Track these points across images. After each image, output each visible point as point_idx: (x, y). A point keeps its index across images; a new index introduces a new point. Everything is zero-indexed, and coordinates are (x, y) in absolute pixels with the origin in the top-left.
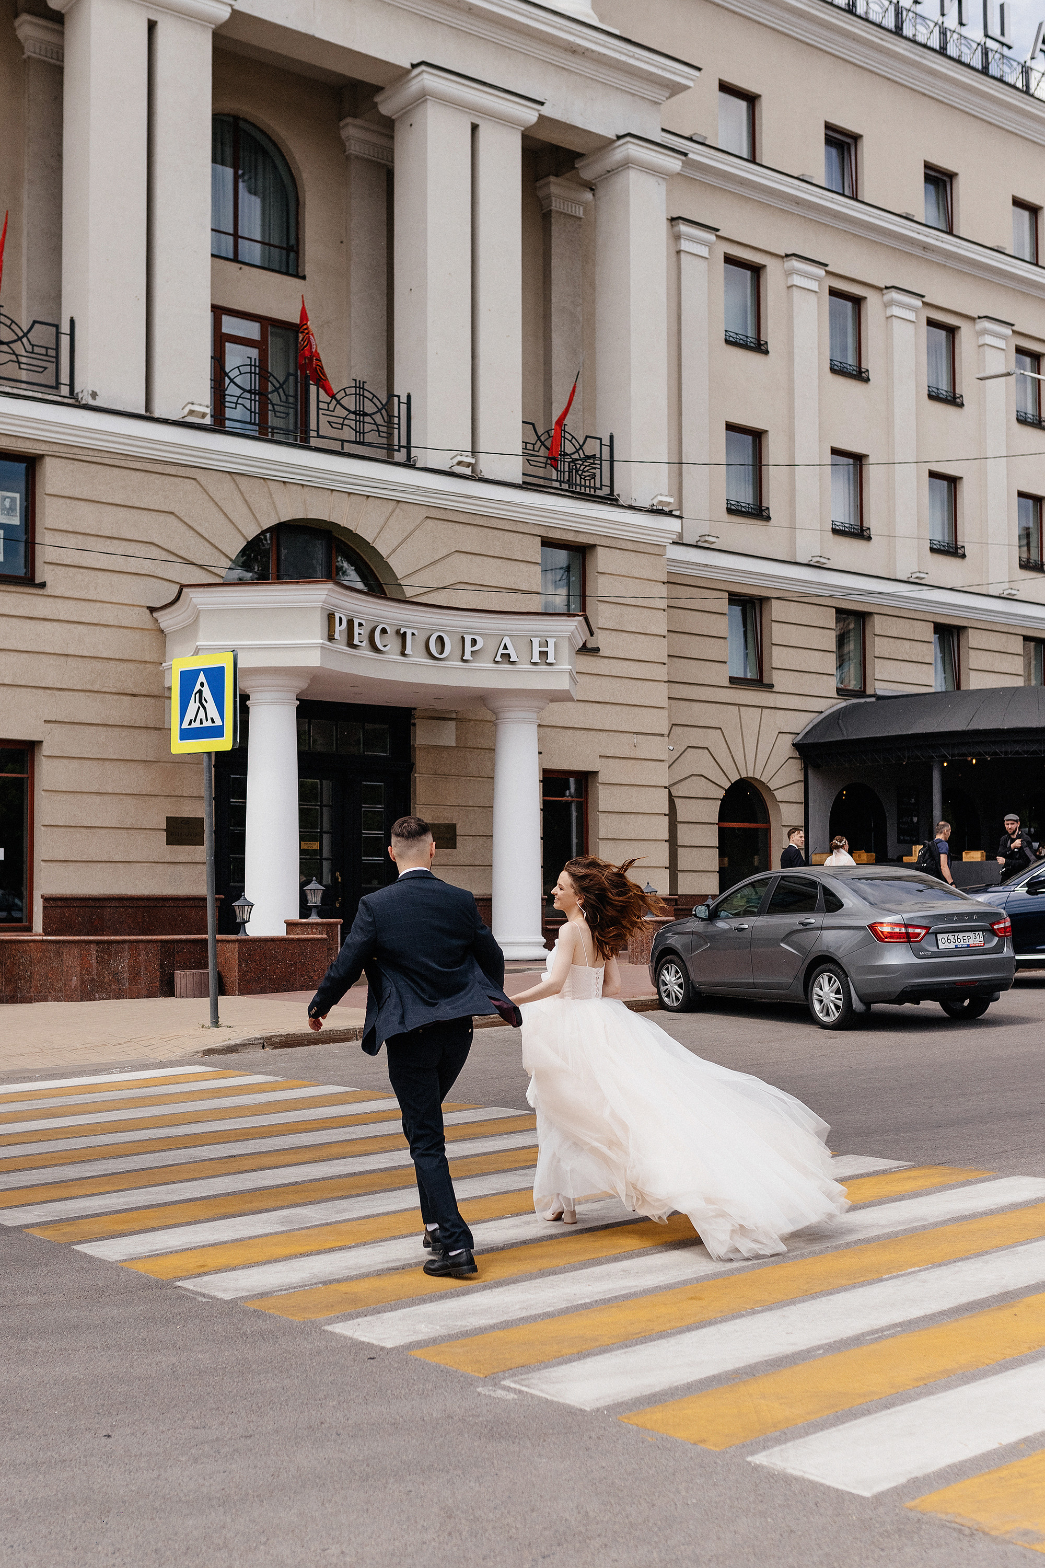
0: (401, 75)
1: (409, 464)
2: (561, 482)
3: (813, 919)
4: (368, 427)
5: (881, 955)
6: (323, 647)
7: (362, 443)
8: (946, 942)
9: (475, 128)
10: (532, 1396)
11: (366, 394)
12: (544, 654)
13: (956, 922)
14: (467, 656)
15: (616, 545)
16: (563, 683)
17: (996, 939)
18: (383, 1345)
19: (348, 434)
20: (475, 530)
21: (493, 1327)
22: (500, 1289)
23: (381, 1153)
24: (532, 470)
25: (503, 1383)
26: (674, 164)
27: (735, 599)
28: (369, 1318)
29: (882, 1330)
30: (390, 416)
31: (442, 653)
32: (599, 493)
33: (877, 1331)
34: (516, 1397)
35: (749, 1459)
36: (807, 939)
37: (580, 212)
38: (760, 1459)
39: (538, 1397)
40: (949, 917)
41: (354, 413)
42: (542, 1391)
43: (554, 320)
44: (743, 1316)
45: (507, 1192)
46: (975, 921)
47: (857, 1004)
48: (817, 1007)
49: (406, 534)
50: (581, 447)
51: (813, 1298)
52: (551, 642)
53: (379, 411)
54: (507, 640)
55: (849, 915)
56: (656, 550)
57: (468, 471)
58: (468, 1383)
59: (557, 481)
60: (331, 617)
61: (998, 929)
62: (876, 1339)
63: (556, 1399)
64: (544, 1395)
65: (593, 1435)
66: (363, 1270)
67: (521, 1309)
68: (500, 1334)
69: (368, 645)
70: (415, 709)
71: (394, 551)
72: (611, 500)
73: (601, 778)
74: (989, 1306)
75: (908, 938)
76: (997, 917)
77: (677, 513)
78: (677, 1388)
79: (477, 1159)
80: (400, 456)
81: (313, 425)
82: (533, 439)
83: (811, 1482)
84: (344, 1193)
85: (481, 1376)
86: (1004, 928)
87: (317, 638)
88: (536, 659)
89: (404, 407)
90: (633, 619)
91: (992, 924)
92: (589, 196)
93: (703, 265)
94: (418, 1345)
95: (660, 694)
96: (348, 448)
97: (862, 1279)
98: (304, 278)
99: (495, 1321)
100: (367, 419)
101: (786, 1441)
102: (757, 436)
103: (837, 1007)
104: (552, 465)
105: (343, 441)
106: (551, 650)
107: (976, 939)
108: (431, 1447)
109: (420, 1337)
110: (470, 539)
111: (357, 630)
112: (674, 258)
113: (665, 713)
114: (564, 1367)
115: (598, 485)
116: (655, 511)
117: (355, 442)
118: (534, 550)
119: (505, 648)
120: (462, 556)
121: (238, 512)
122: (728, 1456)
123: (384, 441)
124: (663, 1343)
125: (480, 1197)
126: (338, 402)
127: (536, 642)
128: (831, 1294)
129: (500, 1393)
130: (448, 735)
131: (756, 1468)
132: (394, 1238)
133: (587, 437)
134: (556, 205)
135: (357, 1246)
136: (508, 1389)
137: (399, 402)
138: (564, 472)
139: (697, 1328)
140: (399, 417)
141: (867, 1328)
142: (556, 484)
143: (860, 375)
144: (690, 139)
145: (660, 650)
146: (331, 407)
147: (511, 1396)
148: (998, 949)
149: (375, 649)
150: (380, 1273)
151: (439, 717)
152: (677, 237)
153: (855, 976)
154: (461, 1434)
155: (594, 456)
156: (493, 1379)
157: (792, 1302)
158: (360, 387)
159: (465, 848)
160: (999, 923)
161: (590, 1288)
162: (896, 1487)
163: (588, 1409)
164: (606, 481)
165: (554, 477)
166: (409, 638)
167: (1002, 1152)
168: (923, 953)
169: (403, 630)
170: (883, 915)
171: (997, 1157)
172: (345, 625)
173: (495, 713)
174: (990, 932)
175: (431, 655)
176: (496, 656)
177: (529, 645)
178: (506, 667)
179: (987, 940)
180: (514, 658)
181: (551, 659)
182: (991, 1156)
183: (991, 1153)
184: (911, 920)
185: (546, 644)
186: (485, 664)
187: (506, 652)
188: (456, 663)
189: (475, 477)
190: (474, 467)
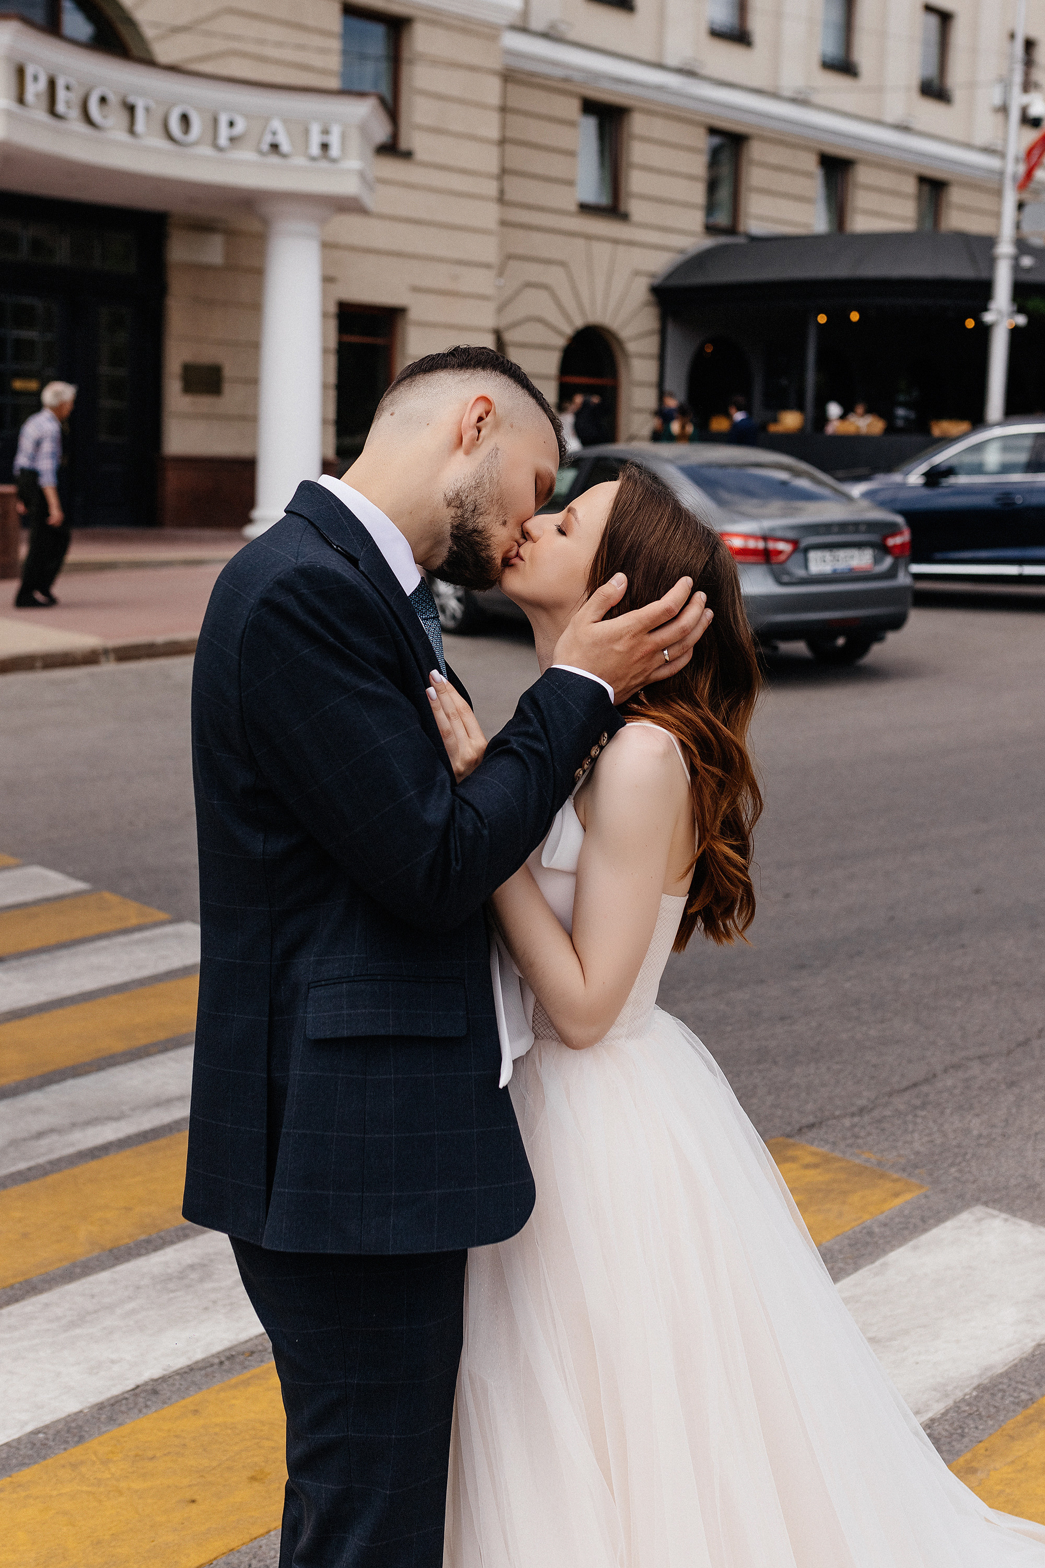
6: (9, 114)
8: (820, 563)
12: (325, 147)
13: (836, 534)
14: (223, 141)
15: (440, 20)
16: (348, 186)
17: (888, 561)
27: (590, 107)
31: (186, 133)
40: (827, 528)
46: (862, 533)
52: (335, 130)
54: (276, 124)
56: (489, 33)
60: (20, 72)
61: (895, 546)
69: (79, 116)
70: (168, 214)
73: (414, 314)
75: (766, 557)
76: (891, 529)
86: (903, 545)
88: (315, 150)
91: (885, 538)
95: (489, 215)
106: (335, 141)
107: (861, 560)
111: (61, 94)
113: (495, 241)
118: (332, 19)
119: (274, 133)
127: (315, 129)
130: (213, 252)
145: (489, 160)
148: (891, 574)
149: (87, 119)
151: (201, 226)
159: (231, 396)
160: (894, 535)
166: (140, 114)
167: (926, 1081)
168: (786, 578)
169: (131, 99)
170: (734, 522)
171: (918, 1102)
172: (42, 84)
173: (266, 222)
174: (882, 549)
175: (170, 137)
176: (259, 142)
177: (307, 132)
178: (274, 160)
179: (877, 561)
180: (285, 147)
181: (335, 151)
182: (907, 1096)
183: (905, 1083)
184: (773, 529)
185: (326, 132)
186: (246, 154)
187: (274, 142)
188: (207, 151)
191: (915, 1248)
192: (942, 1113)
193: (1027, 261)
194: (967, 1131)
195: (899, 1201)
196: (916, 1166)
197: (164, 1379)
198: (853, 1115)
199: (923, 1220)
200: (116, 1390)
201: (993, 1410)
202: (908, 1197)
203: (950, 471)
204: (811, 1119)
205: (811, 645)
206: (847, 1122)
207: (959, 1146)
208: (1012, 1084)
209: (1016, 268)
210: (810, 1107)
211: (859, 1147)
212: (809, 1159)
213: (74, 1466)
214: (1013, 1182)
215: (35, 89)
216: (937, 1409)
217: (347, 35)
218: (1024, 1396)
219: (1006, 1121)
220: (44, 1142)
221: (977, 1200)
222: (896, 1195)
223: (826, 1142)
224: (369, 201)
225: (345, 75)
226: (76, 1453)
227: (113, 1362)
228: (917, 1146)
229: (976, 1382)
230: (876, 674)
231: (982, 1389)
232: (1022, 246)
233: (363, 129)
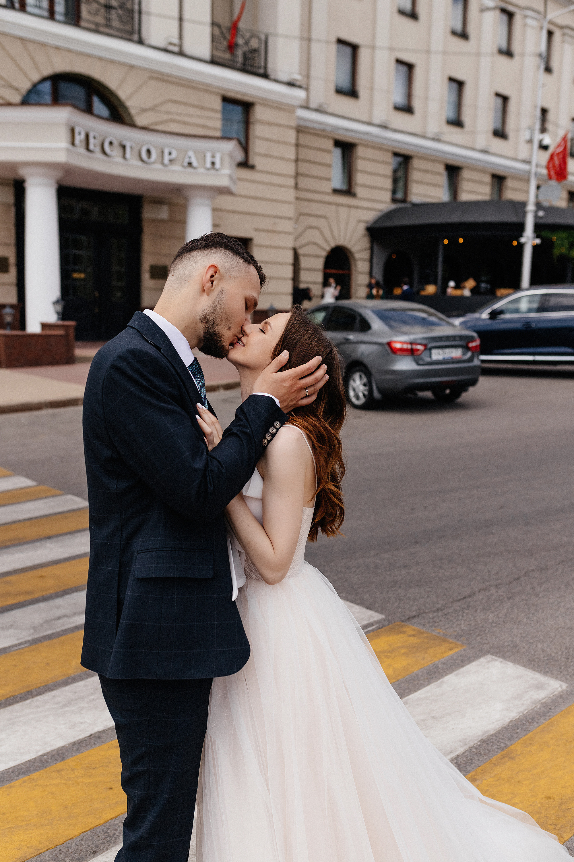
1: (141, 42)
2: (236, 63)
3: (351, 337)
4: (113, 17)
5: (393, 362)
6: (68, 150)
7: (110, 27)
8: (437, 355)
12: (213, 163)
13: (444, 341)
14: (166, 161)
15: (267, 103)
16: (223, 181)
17: (469, 354)
19: (101, 19)
20: (182, 88)
24: (216, 53)
27: (338, 143)
31: (149, 158)
32: (259, 71)
36: (348, 348)
40: (440, 339)
41: (105, 6)
46: (457, 341)
47: (376, 394)
48: (352, 394)
49: (136, 87)
50: (249, 41)
52: (218, 156)
53: (121, 7)
54: (191, 153)
55: (375, 334)
56: (290, 109)
57: (176, 49)
59: (233, 62)
60: (73, 131)
61: (473, 347)
69: (100, 151)
70: (142, 196)
71: (129, 97)
72: (265, 76)
73: (256, 241)
75: (412, 352)
76: (471, 339)
77: (305, 87)
80: (136, 37)
82: (219, 33)
86: (476, 346)
87: (64, 143)
88: (209, 165)
89: (137, 6)
91: (468, 343)
95: (290, 194)
96: (101, 29)
100: (113, 11)
102: (354, 48)
103: (364, 395)
104: (231, 53)
105: (97, 25)
106: (217, 161)
107: (456, 353)
110: (178, 93)
111: (92, 141)
113: (293, 207)
115: (258, 65)
116: (291, 84)
117: (106, 26)
118: (217, 104)
119: (190, 158)
120: (173, 103)
121: (26, 64)
127: (208, 155)
130: (163, 213)
133: (252, 36)
138: (237, 57)
140: (133, 11)
143: (414, 16)
145: (290, 169)
148: (471, 360)
149: (104, 152)
151: (158, 202)
153: (376, 376)
155: (255, 49)
160: (472, 341)
164: (263, 64)
165: (232, 59)
166: (128, 150)
167: (470, 596)
168: (421, 362)
169: (124, 142)
170: (397, 336)
171: (465, 606)
172: (83, 136)
173: (186, 199)
174: (466, 348)
175: (142, 160)
176: (183, 162)
177: (205, 157)
178: (190, 170)
179: (464, 354)
180: (195, 164)
181: (218, 165)
182: (459, 604)
183: (459, 597)
184: (415, 339)
185: (213, 156)
186: (176, 168)
187: (190, 162)
188: (159, 166)
189: (181, 54)
190: (181, 46)
191: (457, 675)
192: (476, 611)
193: (541, 213)
194: (487, 620)
195: (451, 653)
196: (461, 636)
197: (104, 731)
198: (434, 612)
199: (462, 662)
200: (82, 736)
201: (487, 752)
202: (456, 650)
203: (501, 312)
204: (414, 614)
205: (434, 393)
206: (431, 615)
207: (482, 627)
208: (509, 598)
209: (536, 217)
210: (414, 608)
211: (435, 627)
212: (411, 632)
213: (59, 771)
214: (506, 644)
215: (79, 138)
216: (460, 750)
217: (224, 112)
218: (502, 745)
219: (506, 615)
220: (61, 621)
221: (488, 652)
222: (451, 649)
223: (420, 624)
224: (234, 189)
225: (223, 130)
226: (60, 765)
227: (81, 723)
228: (463, 626)
229: (480, 738)
230: (464, 407)
231: (482, 741)
232: (539, 206)
233: (231, 155)
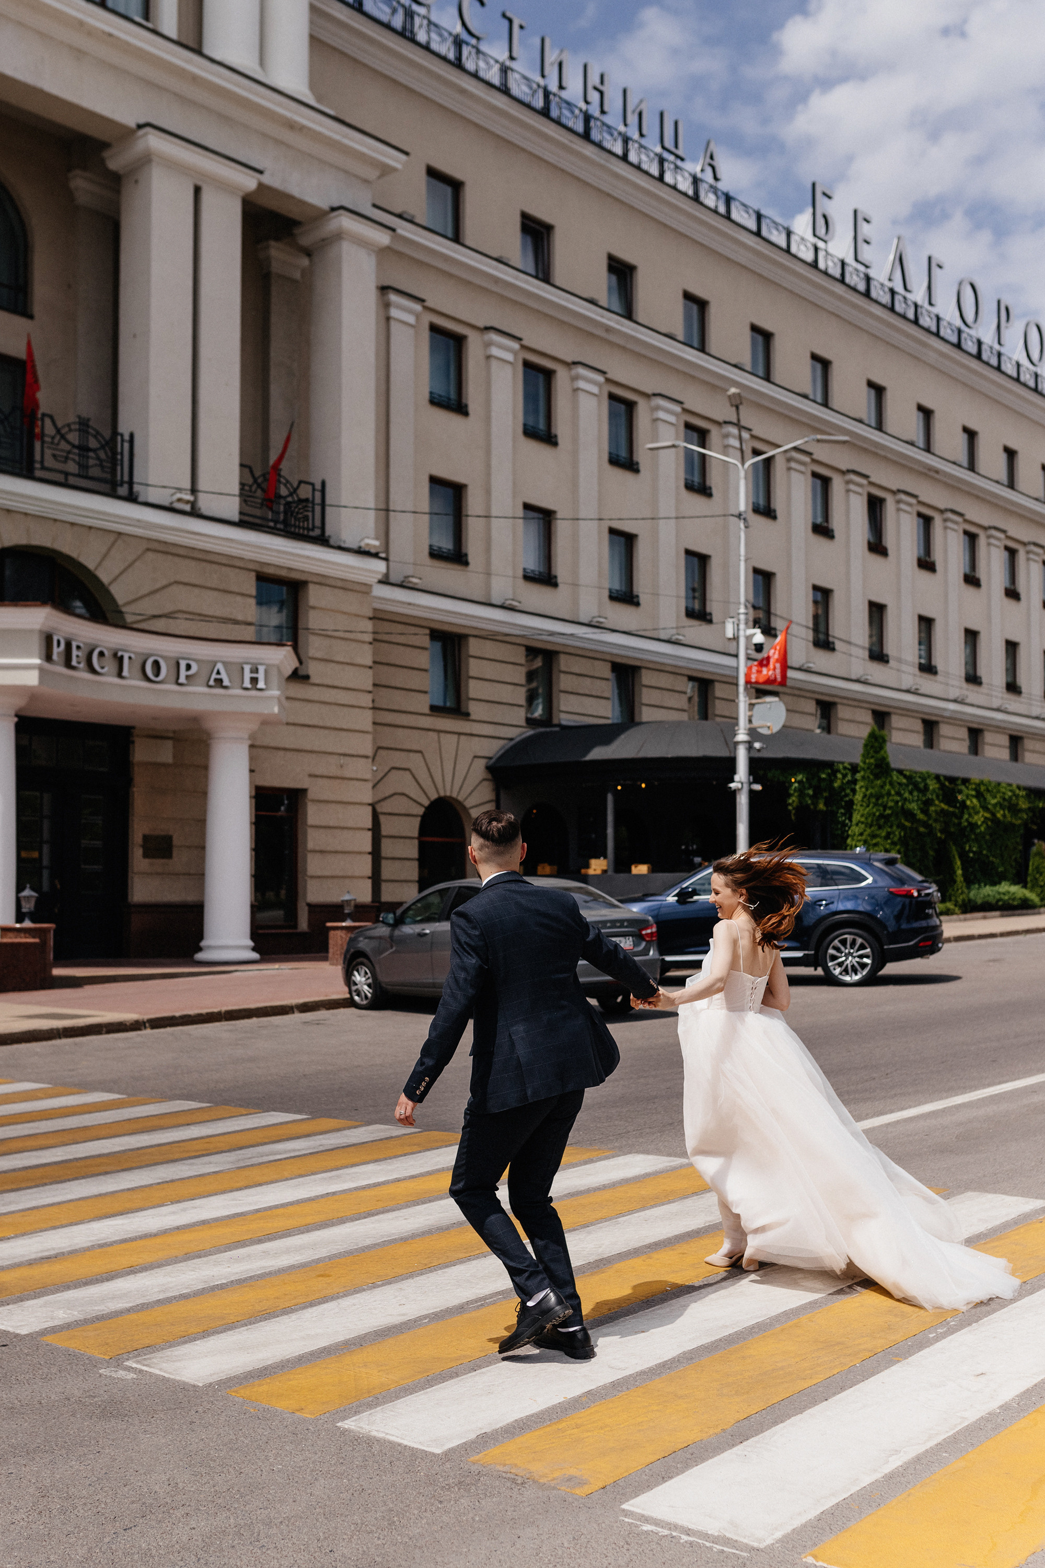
0: (127, 134)
1: (132, 498)
2: (276, 522)
4: (91, 462)
6: (41, 669)
7: (87, 477)
9: (197, 190)
10: (151, 1375)
11: (91, 431)
12: (254, 681)
13: (610, 928)
14: (182, 679)
15: (325, 581)
16: (270, 709)
17: (644, 944)
18: (18, 1332)
19: (72, 467)
20: (193, 563)
21: (129, 1310)
22: (144, 1274)
23: (60, 1146)
24: (248, 510)
25: (126, 1363)
26: (384, 238)
27: (436, 635)
28: (10, 1307)
29: (484, 1298)
30: (114, 453)
31: (157, 675)
32: (311, 534)
33: (480, 1299)
34: (135, 1376)
35: (339, 1424)
37: (297, 275)
38: (349, 1424)
39: (156, 1375)
41: (78, 447)
42: (161, 1369)
43: (273, 372)
44: (364, 1290)
45: (172, 1181)
46: (626, 927)
49: (126, 564)
50: (295, 490)
51: (431, 1272)
52: (262, 669)
53: (102, 447)
54: (219, 666)
56: (363, 589)
57: (187, 508)
58: (94, 1364)
59: (272, 520)
60: (49, 640)
61: (647, 934)
62: (478, 1307)
63: (172, 1377)
64: (162, 1373)
65: (200, 1409)
66: (17, 1260)
67: (159, 1292)
68: (134, 1316)
69: (86, 668)
70: (133, 728)
71: (115, 579)
72: (322, 540)
73: (311, 795)
74: (584, 1272)
76: (645, 924)
77: (383, 555)
78: (288, 1361)
79: (149, 1150)
80: (123, 491)
81: (38, 457)
82: (250, 481)
83: (390, 1442)
84: (14, 1187)
85: (107, 1358)
86: (652, 933)
87: (35, 659)
88: (247, 684)
89: (126, 445)
90: (341, 651)
91: (640, 930)
92: (305, 262)
93: (411, 331)
94: (53, 1330)
95: (365, 720)
96: (72, 480)
97: (478, 1252)
98: (31, 317)
99: (131, 1305)
100: (91, 454)
101: (377, 1405)
102: (458, 490)
104: (267, 506)
105: (67, 474)
106: (261, 676)
108: (41, 1429)
109: (57, 1323)
110: (189, 571)
111: (75, 652)
112: (383, 321)
113: (369, 737)
114: (186, 1346)
115: (311, 526)
116: (362, 552)
117: (78, 476)
118: (249, 584)
119: (218, 673)
120: (181, 586)
122: (321, 1421)
123: (108, 476)
124: (284, 1319)
125: (146, 1186)
126: (63, 437)
127: (247, 668)
128: (447, 1267)
129: (121, 1373)
130: (165, 753)
131: (344, 1432)
132: (54, 1228)
133: (300, 482)
134: (276, 267)
135: (16, 1236)
136: (129, 1369)
137: (123, 441)
138: (278, 513)
139: (320, 1303)
140: (122, 454)
141: (473, 1297)
142: (272, 524)
143: (549, 439)
144: (400, 216)
145: (365, 680)
146: (56, 441)
147: (132, 1375)
149: (92, 670)
150: (31, 1263)
151: (157, 736)
152: (387, 305)
154: (73, 1415)
155: (307, 500)
156: (117, 1361)
157: (411, 1275)
158: (84, 425)
159: (180, 859)
160: (646, 928)
161: (229, 1270)
162: (465, 1443)
163: (201, 1385)
164: (318, 523)
165: (270, 517)
166: (126, 661)
167: (625, 1133)
169: (120, 654)
172: (63, 647)
173: (208, 733)
174: (639, 937)
175: (146, 678)
176: (209, 680)
177: (242, 671)
178: (218, 691)
179: (635, 944)
180: (226, 682)
181: (261, 685)
185: (256, 671)
186: (199, 688)
187: (218, 677)
188: (171, 686)
189: (195, 513)
190: (193, 504)
193: (757, 745)
203: (692, 892)
205: (599, 1001)
209: (750, 747)
215: (57, 651)
217: (260, 596)
232: (753, 733)
233: (279, 666)
